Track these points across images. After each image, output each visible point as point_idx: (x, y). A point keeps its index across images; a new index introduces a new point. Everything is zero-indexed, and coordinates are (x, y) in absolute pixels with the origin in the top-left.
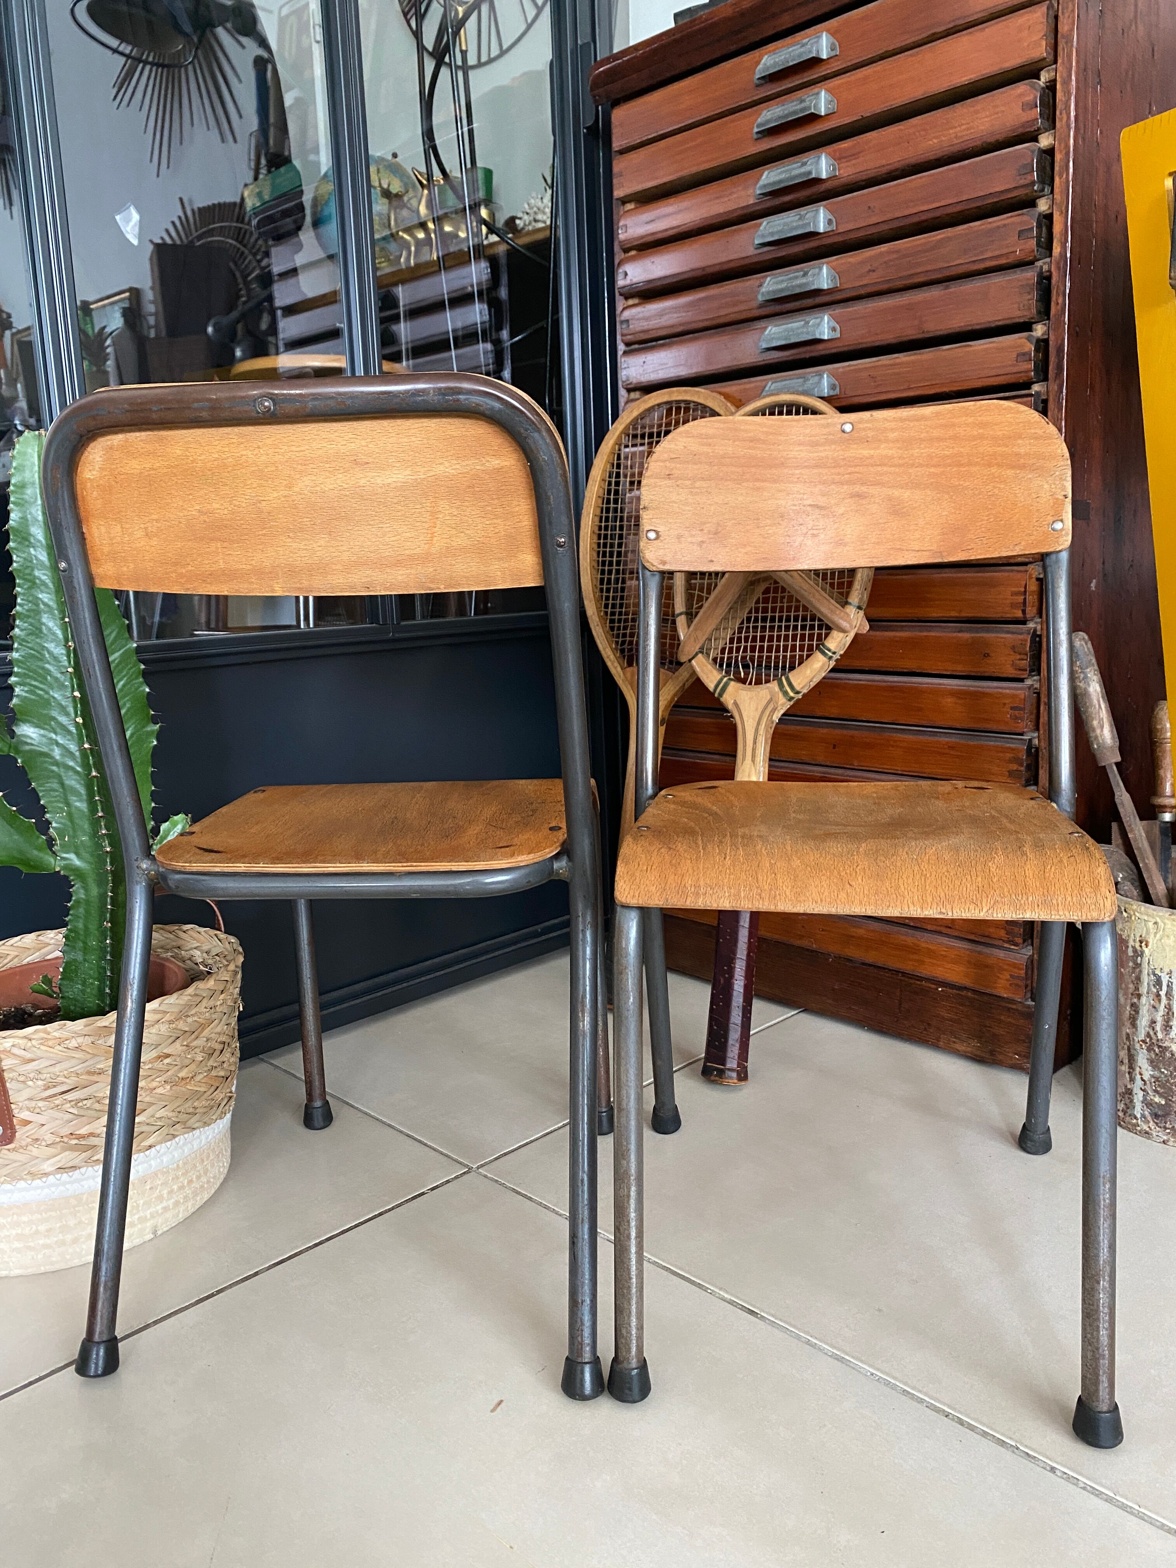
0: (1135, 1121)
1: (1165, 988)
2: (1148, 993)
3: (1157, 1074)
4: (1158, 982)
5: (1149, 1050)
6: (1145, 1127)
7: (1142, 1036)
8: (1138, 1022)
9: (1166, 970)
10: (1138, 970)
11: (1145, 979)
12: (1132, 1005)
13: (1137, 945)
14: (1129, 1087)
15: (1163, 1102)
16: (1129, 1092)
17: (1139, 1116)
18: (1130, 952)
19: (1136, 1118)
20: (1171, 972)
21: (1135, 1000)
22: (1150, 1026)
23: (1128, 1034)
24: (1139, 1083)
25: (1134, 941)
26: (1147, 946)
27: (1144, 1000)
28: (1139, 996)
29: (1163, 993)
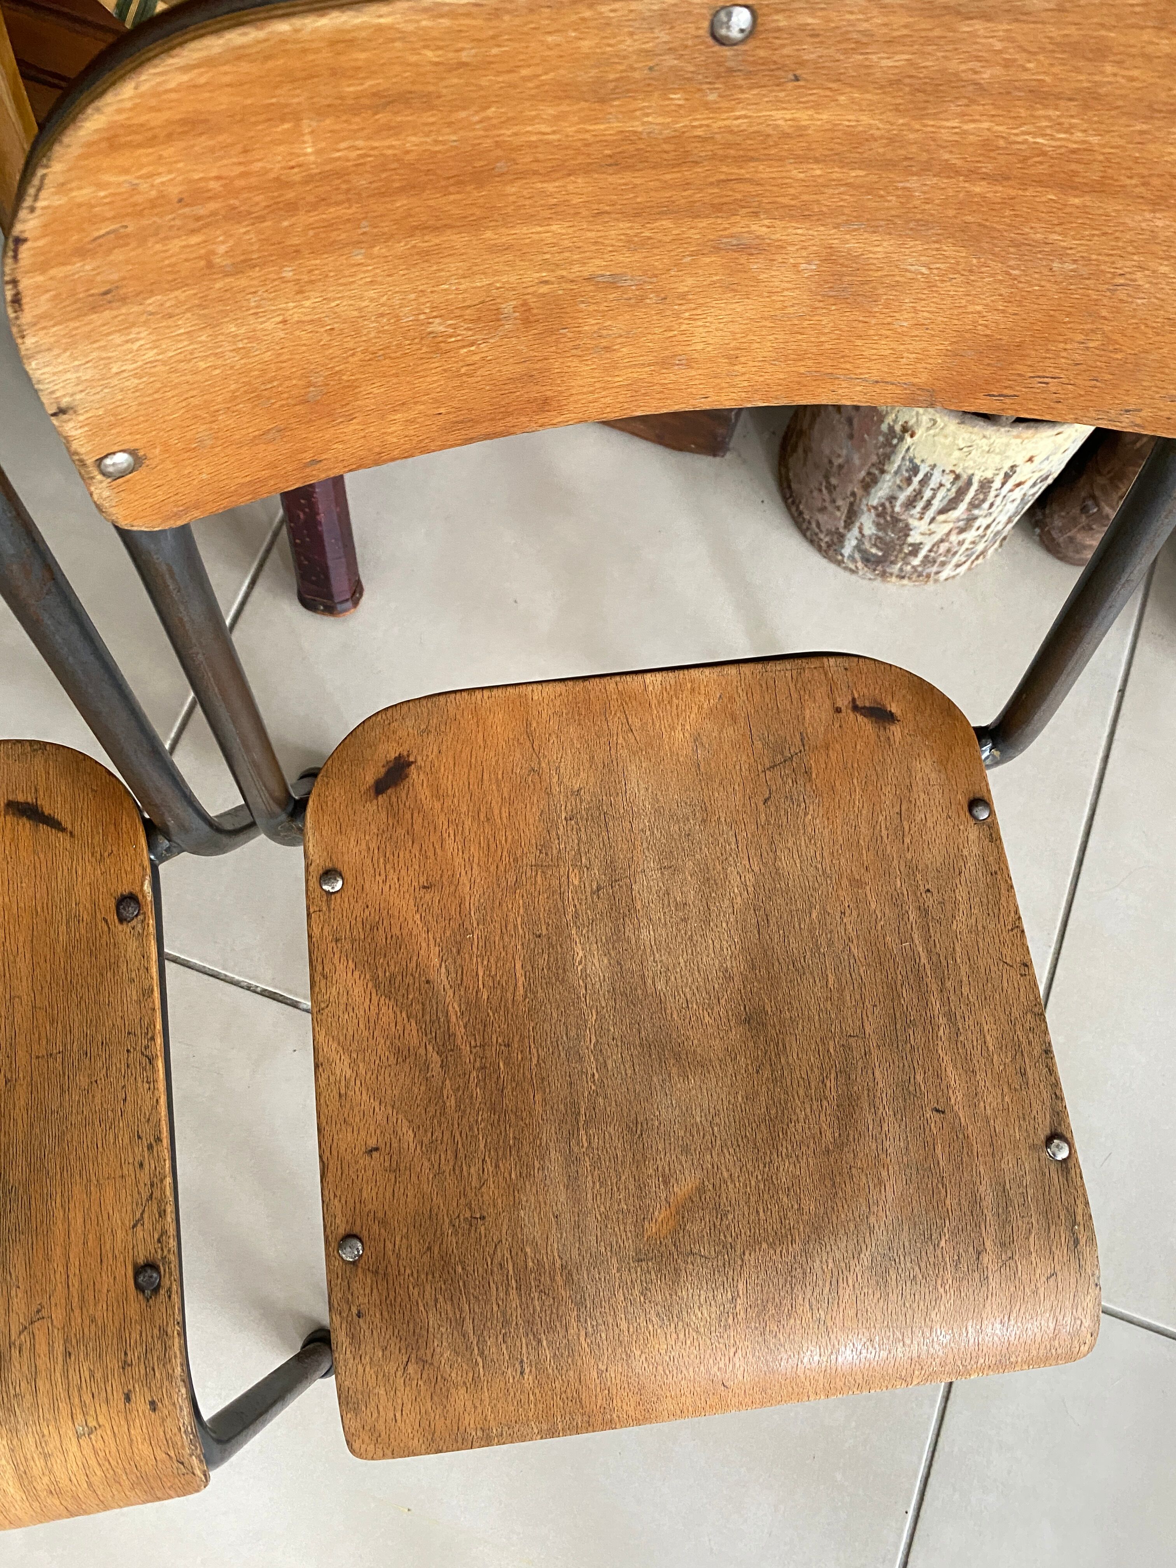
0: (840, 557)
1: (920, 476)
2: (896, 473)
3: (880, 534)
4: (915, 470)
5: (878, 515)
6: (852, 566)
7: (875, 502)
8: (873, 491)
9: (930, 462)
10: (888, 450)
11: (897, 461)
12: (869, 473)
13: (898, 428)
14: (841, 530)
15: (880, 554)
16: (841, 537)
17: (846, 555)
18: (884, 427)
19: (842, 555)
20: (935, 466)
21: (877, 472)
22: (887, 499)
23: (853, 494)
24: (855, 531)
25: (895, 421)
26: (912, 436)
27: (888, 477)
28: (883, 472)
29: (916, 480)
